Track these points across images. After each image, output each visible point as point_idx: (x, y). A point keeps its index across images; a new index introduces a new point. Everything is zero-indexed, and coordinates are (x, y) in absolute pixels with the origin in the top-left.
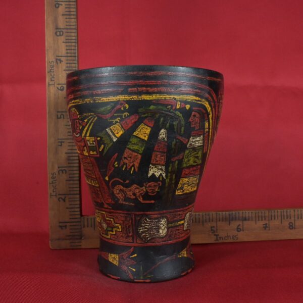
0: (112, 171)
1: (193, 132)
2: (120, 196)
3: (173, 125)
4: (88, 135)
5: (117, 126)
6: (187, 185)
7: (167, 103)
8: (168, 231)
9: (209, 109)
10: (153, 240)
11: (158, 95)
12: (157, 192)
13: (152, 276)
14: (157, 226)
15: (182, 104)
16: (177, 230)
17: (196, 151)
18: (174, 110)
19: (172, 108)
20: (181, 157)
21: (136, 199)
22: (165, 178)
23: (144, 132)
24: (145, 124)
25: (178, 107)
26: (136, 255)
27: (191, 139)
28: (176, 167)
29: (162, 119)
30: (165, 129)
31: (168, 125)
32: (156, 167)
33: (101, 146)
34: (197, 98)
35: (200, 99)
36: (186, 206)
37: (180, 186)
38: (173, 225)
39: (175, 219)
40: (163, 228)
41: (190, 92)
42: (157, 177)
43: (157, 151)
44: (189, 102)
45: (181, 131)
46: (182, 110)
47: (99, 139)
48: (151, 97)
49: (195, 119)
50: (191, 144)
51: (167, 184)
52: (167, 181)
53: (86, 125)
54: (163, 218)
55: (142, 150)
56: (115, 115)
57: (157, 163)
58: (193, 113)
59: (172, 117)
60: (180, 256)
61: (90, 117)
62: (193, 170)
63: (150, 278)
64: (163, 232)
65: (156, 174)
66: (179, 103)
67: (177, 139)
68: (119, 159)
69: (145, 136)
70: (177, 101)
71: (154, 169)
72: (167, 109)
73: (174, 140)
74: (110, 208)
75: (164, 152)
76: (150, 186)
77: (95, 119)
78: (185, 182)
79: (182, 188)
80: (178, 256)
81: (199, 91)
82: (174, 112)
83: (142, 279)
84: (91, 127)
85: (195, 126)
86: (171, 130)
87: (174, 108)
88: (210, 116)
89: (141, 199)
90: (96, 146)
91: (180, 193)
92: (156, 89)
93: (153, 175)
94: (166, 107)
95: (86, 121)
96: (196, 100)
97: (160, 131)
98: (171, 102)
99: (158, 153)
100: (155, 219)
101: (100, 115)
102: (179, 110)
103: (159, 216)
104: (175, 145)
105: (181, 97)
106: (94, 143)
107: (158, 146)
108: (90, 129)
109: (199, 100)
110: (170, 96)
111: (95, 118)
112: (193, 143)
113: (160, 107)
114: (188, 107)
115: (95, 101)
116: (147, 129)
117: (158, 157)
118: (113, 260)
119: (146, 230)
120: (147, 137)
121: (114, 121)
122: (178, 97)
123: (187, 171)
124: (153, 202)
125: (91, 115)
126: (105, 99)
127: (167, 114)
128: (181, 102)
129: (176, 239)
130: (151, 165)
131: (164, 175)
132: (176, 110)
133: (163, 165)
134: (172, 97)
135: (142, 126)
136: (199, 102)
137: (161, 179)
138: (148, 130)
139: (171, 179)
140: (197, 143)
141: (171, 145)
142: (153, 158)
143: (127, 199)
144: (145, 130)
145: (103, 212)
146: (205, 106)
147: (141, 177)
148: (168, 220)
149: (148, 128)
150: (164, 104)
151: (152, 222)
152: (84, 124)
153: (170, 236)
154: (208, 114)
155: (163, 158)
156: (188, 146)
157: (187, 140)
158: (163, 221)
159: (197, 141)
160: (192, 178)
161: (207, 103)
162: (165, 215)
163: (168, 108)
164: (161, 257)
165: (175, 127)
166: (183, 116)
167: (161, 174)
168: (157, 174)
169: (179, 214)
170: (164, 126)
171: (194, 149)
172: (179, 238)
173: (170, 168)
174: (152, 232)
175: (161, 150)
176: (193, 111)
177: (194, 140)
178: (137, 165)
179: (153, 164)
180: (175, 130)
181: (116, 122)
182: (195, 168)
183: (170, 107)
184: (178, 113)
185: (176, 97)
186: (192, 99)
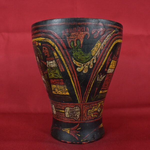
1: (47, 58)
6: (58, 89)
17: (53, 70)
20: (47, 72)
28: (47, 77)
35: (45, 39)
38: (58, 110)
39: (58, 107)
41: (39, 36)
45: (42, 58)
49: (45, 51)
50: (48, 65)
58: (43, 47)
60: (64, 130)
73: (41, 62)
78: (55, 87)
79: (54, 90)
85: (47, 54)
96: (43, 40)
104: (42, 65)
109: (44, 40)
112: (50, 65)
114: (40, 44)
122: (36, 39)
123: (53, 81)
136: (45, 41)
140: (52, 65)
146: (49, 43)
157: (46, 63)
158: (53, 106)
159: (52, 64)
161: (50, 40)
165: (39, 56)
171: (51, 68)
177: (49, 63)
182: (57, 80)
183: (35, 45)
184: (38, 48)
186: (41, 39)
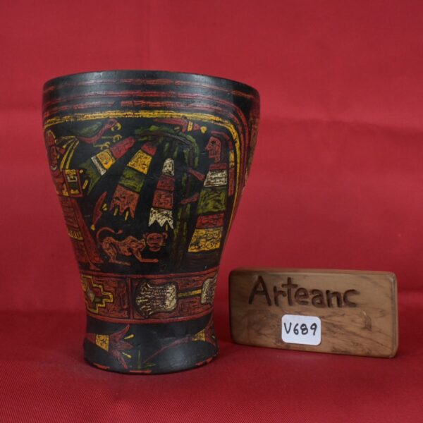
0: (99, 217)
1: (211, 166)
2: (111, 252)
3: (183, 154)
4: (67, 167)
5: (106, 154)
6: (205, 239)
7: (174, 123)
8: (177, 303)
9: (235, 135)
10: (157, 316)
11: (161, 111)
12: (161, 247)
13: (155, 365)
14: (162, 295)
15: (196, 125)
16: (191, 302)
17: (216, 192)
18: (185, 133)
19: (181, 130)
20: (195, 200)
21: (133, 256)
22: (172, 228)
23: (142, 162)
24: (144, 152)
25: (190, 129)
26: (132, 336)
27: (209, 174)
28: (189, 213)
29: (167, 145)
30: (172, 158)
31: (176, 153)
32: (159, 212)
33: (84, 182)
34: (218, 119)
35: (221, 120)
36: (204, 270)
37: (194, 240)
38: (185, 294)
39: (188, 286)
40: (170, 299)
41: (206, 109)
42: (161, 226)
43: (161, 190)
44: (206, 123)
45: (194, 163)
46: (196, 133)
47: (81, 171)
48: (152, 113)
49: (215, 148)
50: (208, 182)
51: (175, 237)
52: (176, 232)
53: (65, 152)
54: (170, 284)
55: (139, 187)
56: (103, 137)
57: (161, 206)
58: (212, 139)
59: (181, 143)
60: (196, 340)
61: (70, 142)
62: (214, 219)
63: (150, 368)
64: (170, 304)
65: (159, 221)
66: (191, 124)
67: (189, 173)
68: (108, 200)
69: (144, 168)
70: (188, 121)
71: (157, 215)
72: (173, 132)
73: (185, 174)
74: (99, 269)
75: (171, 192)
76: (151, 239)
77: (77, 144)
78: (201, 235)
79: (197, 243)
80: (193, 339)
81: (220, 109)
82: (185, 135)
83: (140, 370)
84: (71, 156)
85: (215, 156)
86: (180, 161)
87: (184, 130)
88: (237, 145)
89: (139, 257)
90: (78, 182)
91: (195, 251)
92: (158, 103)
93: (156, 223)
94: (173, 128)
95: (64, 147)
96: (215, 121)
97: (164, 161)
98: (180, 122)
99: (162, 193)
100: (159, 285)
101: (83, 138)
102: (192, 133)
103: (165, 281)
104: (187, 181)
105: (194, 115)
106: (76, 177)
107: (162, 183)
108: (69, 159)
109: (219, 122)
110: (179, 114)
111: (76, 142)
112: (212, 181)
113: (165, 128)
114: (203, 129)
115: (76, 118)
116: (146, 158)
117: (162, 197)
118: (101, 344)
119: (147, 300)
120: (146, 169)
121: (102, 146)
122: (190, 115)
123: (204, 220)
124: (156, 261)
125: (71, 139)
126: (89, 116)
127: (174, 139)
128: (194, 122)
129: (190, 314)
130: (152, 209)
131: (171, 223)
132: (187, 132)
133: (170, 210)
134: (182, 114)
135: (140, 154)
136: (220, 124)
137: (167, 229)
138: (148, 160)
139: (181, 230)
140: (218, 180)
141: (181, 182)
142: (155, 199)
143: (120, 256)
144: (144, 160)
145: (90, 277)
146: (229, 131)
147: (139, 225)
148: (177, 287)
149: (149, 157)
150: (171, 124)
151: (155, 289)
152: (62, 152)
153: (181, 310)
154: (234, 142)
155: (169, 199)
156: (205, 184)
157: (203, 176)
158: (171, 289)
159: (219, 178)
160: (211, 230)
161: (232, 126)
162: (174, 280)
163: (175, 131)
164: (168, 339)
165: (186, 158)
166: (197, 142)
167: (167, 221)
168: (161, 222)
169: (194, 280)
170: (170, 155)
171: (214, 189)
172: (194, 314)
173: (179, 214)
174: (155, 304)
175: (166, 188)
176: (212, 135)
177: (213, 177)
178: (133, 208)
179: (155, 208)
180: (186, 161)
181: (105, 148)
182: (215, 217)
183: (178, 128)
184: (190, 137)
185: (186, 115)
186: (210, 118)
